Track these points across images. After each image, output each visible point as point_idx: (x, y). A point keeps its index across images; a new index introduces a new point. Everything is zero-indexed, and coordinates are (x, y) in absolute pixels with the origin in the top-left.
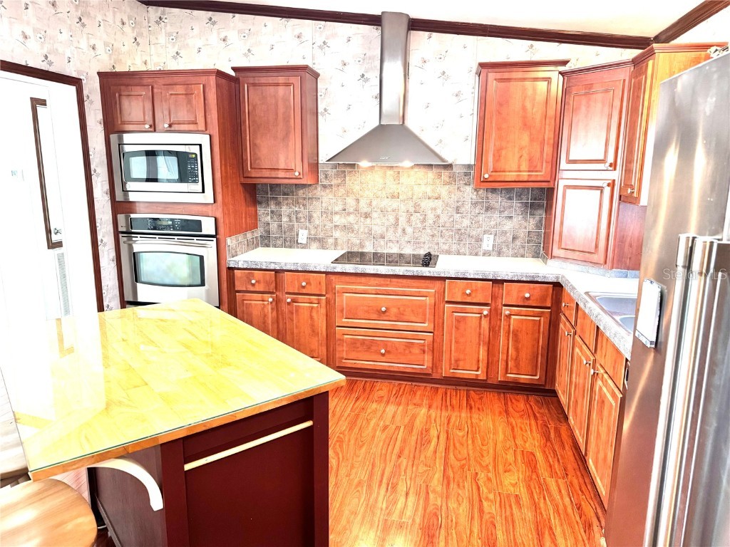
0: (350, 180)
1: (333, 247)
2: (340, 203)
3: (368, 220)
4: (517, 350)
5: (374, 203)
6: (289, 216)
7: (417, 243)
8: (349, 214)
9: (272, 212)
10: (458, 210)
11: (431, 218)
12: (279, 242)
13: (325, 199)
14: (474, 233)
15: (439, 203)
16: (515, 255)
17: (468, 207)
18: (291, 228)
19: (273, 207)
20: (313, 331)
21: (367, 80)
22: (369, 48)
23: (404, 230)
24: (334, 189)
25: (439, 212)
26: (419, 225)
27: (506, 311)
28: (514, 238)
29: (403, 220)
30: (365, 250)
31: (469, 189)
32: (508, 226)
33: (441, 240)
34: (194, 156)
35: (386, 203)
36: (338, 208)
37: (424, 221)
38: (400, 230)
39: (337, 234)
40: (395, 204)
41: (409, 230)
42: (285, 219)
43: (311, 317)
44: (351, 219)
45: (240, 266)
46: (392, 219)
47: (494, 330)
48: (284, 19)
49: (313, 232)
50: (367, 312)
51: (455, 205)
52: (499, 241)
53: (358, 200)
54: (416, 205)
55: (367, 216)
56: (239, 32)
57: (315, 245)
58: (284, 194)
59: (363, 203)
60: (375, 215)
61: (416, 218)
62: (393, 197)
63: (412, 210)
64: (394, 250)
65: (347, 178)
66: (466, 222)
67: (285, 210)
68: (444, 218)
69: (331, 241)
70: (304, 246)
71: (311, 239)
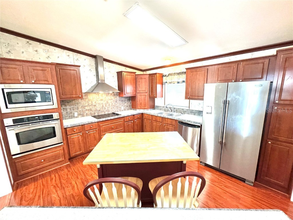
0: (89, 97)
1: (86, 116)
2: (87, 103)
3: (95, 107)
4: (137, 127)
5: (97, 102)
6: (70, 109)
7: (108, 111)
8: (90, 106)
9: (63, 109)
10: (116, 102)
11: (111, 104)
12: (67, 118)
13: (82, 103)
14: (120, 107)
15: (112, 101)
16: (127, 110)
17: (118, 101)
18: (71, 113)
19: (64, 107)
20: (95, 139)
21: (91, 71)
22: (91, 63)
23: (105, 108)
24: (85, 99)
25: (112, 103)
26: (108, 106)
27: (135, 121)
28: (127, 106)
29: (104, 106)
30: (95, 115)
31: (118, 97)
32: (126, 104)
33: (113, 109)
34: (48, 92)
35: (100, 102)
36: (87, 105)
37: (109, 105)
38: (104, 108)
39: (87, 112)
40: (102, 102)
41: (106, 108)
42: (68, 110)
43: (94, 136)
44: (91, 107)
45: (69, 127)
46: (102, 106)
47: (134, 125)
48: (62, 50)
49: (79, 113)
50: (109, 129)
51: (115, 101)
52: (124, 108)
53: (92, 102)
54: (107, 102)
55: (95, 106)
56: (43, 49)
57: (80, 116)
58: (68, 102)
59: (93, 103)
60: (97, 105)
61: (107, 105)
62: (101, 100)
63: (106, 103)
64: (103, 113)
65: (88, 96)
66: (118, 104)
67: (68, 107)
68: (113, 104)
69: (85, 114)
70: (77, 117)
71: (79, 115)
